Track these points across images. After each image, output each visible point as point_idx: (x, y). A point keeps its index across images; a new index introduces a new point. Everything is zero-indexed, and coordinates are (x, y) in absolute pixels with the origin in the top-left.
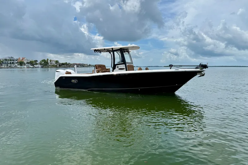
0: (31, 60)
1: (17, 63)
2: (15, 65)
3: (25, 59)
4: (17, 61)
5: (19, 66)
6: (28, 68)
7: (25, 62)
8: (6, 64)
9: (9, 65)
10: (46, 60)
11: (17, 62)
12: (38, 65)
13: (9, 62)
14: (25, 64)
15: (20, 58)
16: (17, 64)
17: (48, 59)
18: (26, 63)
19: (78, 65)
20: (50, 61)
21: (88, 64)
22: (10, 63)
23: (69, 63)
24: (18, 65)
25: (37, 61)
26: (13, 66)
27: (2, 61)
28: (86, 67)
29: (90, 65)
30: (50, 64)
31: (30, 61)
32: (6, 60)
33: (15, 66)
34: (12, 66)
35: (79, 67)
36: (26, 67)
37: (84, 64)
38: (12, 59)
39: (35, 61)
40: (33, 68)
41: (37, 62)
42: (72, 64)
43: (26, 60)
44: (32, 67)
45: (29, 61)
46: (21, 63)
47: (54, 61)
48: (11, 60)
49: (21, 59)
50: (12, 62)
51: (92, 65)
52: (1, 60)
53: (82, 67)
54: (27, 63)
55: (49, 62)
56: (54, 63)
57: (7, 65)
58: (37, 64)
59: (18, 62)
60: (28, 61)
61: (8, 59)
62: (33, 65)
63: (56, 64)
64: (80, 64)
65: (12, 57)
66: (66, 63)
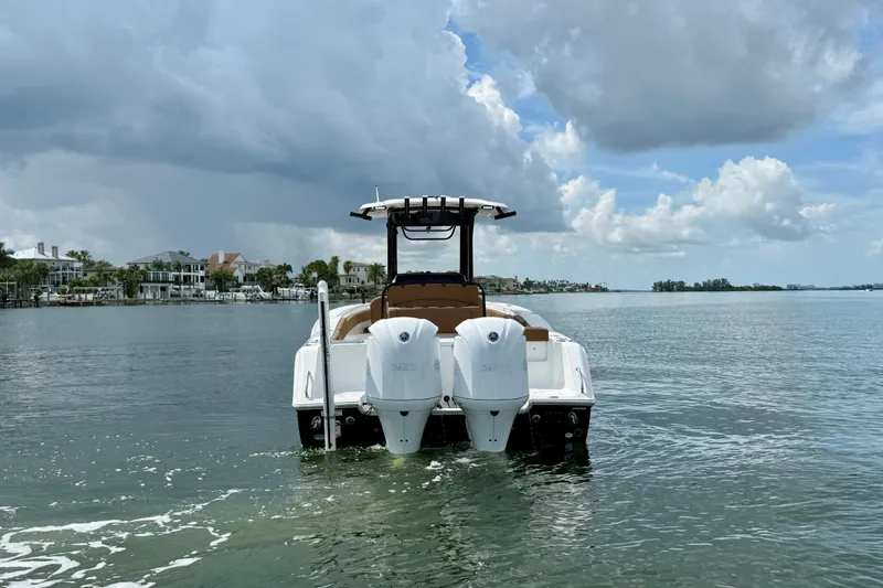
0: (263, 267)
1: (202, 279)
2: (199, 291)
3: (239, 259)
4: (202, 269)
5: (211, 293)
6: (250, 301)
7: (239, 274)
8: (160, 285)
9: (171, 288)
10: (328, 261)
11: (202, 273)
12: (294, 290)
13: (171, 275)
14: (239, 285)
15: (216, 257)
16: (201, 286)
17: (335, 260)
18: (241, 280)
20: (348, 266)
21: (521, 281)
22: (177, 281)
24: (207, 288)
25: (289, 268)
26: (188, 293)
27: (143, 273)
28: (508, 292)
29: (528, 284)
30: (343, 282)
31: (257, 269)
32: (159, 266)
33: (194, 292)
34: (182, 292)
36: (241, 295)
37: (500, 280)
38: (184, 261)
39: (280, 267)
40: (273, 300)
41: (290, 275)
43: (243, 267)
44: (267, 295)
45: (254, 271)
46: (222, 281)
47: (362, 270)
48: (178, 268)
49: (221, 260)
50: (183, 273)
51: (540, 285)
52: (142, 267)
53: (492, 294)
54: (245, 279)
55: (341, 271)
56: (363, 275)
57: (163, 289)
58: (288, 283)
59: (207, 272)
60: (249, 271)
61: (167, 259)
62: (272, 288)
63: (372, 283)
64: (481, 278)
65: (182, 253)
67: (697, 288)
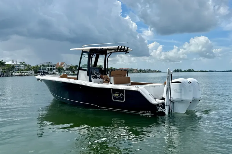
0: (71, 66)
2: (54, 72)
3: (64, 64)
4: (55, 66)
6: (68, 75)
7: (64, 68)
11: (55, 68)
13: (47, 68)
14: (64, 71)
15: (58, 63)
18: (65, 69)
21: (139, 69)
22: (48, 70)
23: (114, 68)
24: (56, 72)
27: (39, 68)
28: (135, 72)
31: (69, 66)
32: (43, 66)
33: (53, 73)
34: (50, 73)
37: (133, 69)
38: (50, 64)
39: (75, 66)
40: (74, 75)
41: (78, 68)
43: (65, 66)
44: (72, 73)
45: (68, 67)
46: (60, 70)
48: (49, 66)
49: (60, 64)
50: (50, 68)
51: (143, 71)
52: (39, 66)
53: (131, 73)
60: (67, 67)
61: (45, 64)
64: (128, 69)
65: (49, 62)
66: (112, 68)
67: (185, 71)
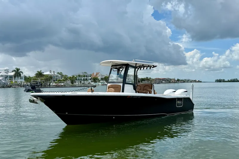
0: (106, 76)
2: (89, 82)
3: (100, 74)
4: (90, 77)
5: (93, 83)
6: (103, 85)
7: (99, 78)
8: (80, 81)
9: (82, 81)
11: (90, 78)
13: (82, 78)
14: (99, 81)
15: (94, 73)
16: (90, 81)
18: (100, 79)
19: (162, 80)
21: (176, 79)
22: (84, 80)
23: (150, 78)
24: (91, 82)
26: (87, 83)
27: (76, 78)
28: (173, 82)
29: (178, 80)
32: (79, 76)
34: (85, 83)
35: (163, 83)
36: (100, 84)
37: (170, 79)
38: (86, 75)
42: (154, 79)
43: (100, 76)
45: (103, 77)
46: (95, 80)
47: (132, 76)
48: (84, 76)
49: (95, 74)
50: (85, 78)
51: (181, 80)
52: (75, 76)
53: (168, 83)
54: (101, 79)
57: (80, 82)
60: (102, 77)
61: (81, 74)
64: (165, 79)
65: (85, 72)
66: (147, 78)
67: (229, 81)
